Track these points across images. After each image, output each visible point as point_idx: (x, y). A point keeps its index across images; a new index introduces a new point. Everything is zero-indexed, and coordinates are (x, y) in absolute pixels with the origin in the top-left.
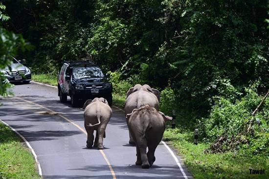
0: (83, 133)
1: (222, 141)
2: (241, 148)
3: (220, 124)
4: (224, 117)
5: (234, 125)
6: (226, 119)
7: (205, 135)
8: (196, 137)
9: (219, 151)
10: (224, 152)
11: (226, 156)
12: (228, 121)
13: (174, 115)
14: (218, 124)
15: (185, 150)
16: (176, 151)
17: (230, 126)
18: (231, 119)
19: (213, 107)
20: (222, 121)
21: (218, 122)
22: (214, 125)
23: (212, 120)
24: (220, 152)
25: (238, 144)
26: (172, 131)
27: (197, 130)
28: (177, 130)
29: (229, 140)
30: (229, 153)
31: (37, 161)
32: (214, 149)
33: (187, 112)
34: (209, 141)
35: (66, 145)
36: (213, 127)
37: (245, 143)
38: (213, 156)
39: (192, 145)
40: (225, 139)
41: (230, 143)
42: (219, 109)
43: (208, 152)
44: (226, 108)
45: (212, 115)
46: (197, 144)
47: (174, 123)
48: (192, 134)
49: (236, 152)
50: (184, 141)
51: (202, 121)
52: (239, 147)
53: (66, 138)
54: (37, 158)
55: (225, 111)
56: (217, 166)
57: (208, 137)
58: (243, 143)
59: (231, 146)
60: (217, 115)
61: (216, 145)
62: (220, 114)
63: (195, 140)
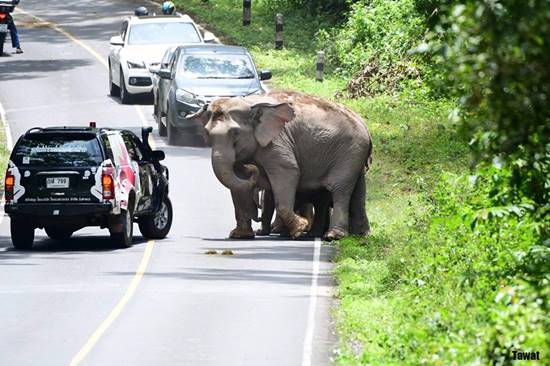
0: (99, 61)
1: (368, 75)
2: (407, 87)
3: (367, 39)
4: (374, 27)
5: (394, 41)
6: (379, 30)
7: (337, 63)
8: (320, 67)
9: (363, 94)
10: (373, 95)
11: (376, 102)
12: (383, 35)
13: (280, 22)
14: (363, 40)
17: (387, 44)
18: (388, 30)
19: (354, 6)
20: (370, 35)
21: (363, 37)
22: (356, 42)
23: (352, 33)
24: (365, 95)
25: (402, 79)
26: (275, 56)
27: (321, 52)
28: (285, 52)
29: (384, 72)
30: (384, 98)
31: (4, 122)
32: (353, 91)
33: (308, 16)
34: (346, 75)
35: (63, 89)
36: (354, 45)
37: (415, 78)
38: (350, 104)
39: (311, 83)
40: (375, 71)
41: (385, 77)
42: (364, 11)
43: (341, 95)
44: (379, 8)
45: (351, 22)
46: (321, 81)
47: (279, 39)
48: (312, 61)
49: (396, 95)
50: (297, 74)
51: (331, 36)
52: (402, 85)
53: (64, 74)
54: (6, 115)
55: (376, 14)
57: (344, 66)
58: (410, 77)
59: (389, 83)
60: (361, 22)
61: (357, 82)
62: (367, 21)
63: (318, 72)
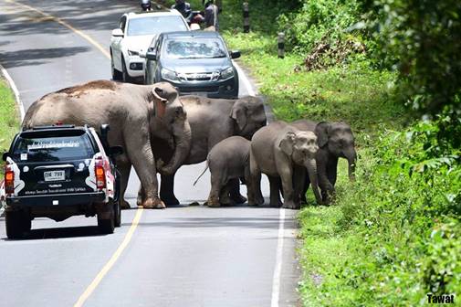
0: (97, 49)
1: (322, 51)
2: (354, 60)
3: (320, 21)
4: (325, 10)
5: (343, 23)
6: (329, 13)
7: (295, 42)
8: (281, 46)
9: (318, 67)
10: (326, 68)
11: (329, 74)
12: (333, 17)
13: (246, 10)
14: (316, 22)
15: (262, 69)
16: (249, 71)
17: (336, 24)
18: (337, 13)
20: (322, 18)
21: (316, 19)
22: (310, 24)
23: (307, 17)
24: (319, 69)
25: (350, 54)
26: (243, 38)
27: (282, 33)
28: (251, 34)
29: (334, 48)
30: (335, 70)
31: (18, 100)
32: (309, 65)
33: (270, 4)
34: (303, 51)
35: (67, 72)
36: (309, 27)
37: (361, 52)
38: (307, 76)
39: (274, 59)
40: (327, 47)
41: (335, 52)
43: (300, 69)
45: (305, 7)
46: (282, 57)
47: (246, 24)
48: (275, 41)
49: (345, 67)
50: (263, 52)
51: (290, 19)
52: (350, 59)
53: (68, 60)
54: (21, 97)
56: (314, 93)
57: (301, 45)
58: (356, 52)
59: (339, 57)
60: (314, 7)
61: (312, 57)
62: (319, 6)
63: (280, 51)
